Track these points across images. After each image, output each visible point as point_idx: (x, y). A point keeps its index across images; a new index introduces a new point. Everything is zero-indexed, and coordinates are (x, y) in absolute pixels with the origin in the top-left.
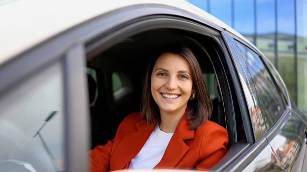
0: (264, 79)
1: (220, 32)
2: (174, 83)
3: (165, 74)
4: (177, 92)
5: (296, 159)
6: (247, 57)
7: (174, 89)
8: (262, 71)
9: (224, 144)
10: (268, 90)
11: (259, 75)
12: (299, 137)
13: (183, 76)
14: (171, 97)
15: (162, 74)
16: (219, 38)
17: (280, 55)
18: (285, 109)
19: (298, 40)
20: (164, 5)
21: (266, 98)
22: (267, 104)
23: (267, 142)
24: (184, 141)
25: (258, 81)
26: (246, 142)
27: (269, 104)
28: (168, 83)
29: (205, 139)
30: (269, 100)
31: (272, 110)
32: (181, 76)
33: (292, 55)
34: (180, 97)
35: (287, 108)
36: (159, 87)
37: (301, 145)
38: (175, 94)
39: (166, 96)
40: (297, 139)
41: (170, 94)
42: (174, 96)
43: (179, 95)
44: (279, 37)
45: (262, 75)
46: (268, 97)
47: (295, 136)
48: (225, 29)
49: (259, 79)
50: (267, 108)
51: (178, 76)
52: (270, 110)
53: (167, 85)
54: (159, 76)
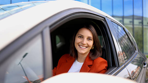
0: (126, 39)
1: (104, 18)
2: (86, 41)
3: (82, 37)
4: (86, 45)
5: (139, 74)
6: (118, 28)
7: (85, 44)
8: (125, 35)
9: (106, 67)
10: (128, 44)
11: (123, 37)
12: (142, 65)
13: (90, 39)
14: (83, 47)
15: (81, 37)
16: (104, 21)
17: (135, 26)
18: (135, 52)
19: (144, 19)
20: (80, 8)
21: (127, 47)
22: (127, 50)
23: (125, 66)
24: (88, 66)
25: (123, 40)
26: (115, 66)
27: (128, 50)
28: (83, 41)
29: (97, 65)
30: (128, 48)
31: (130, 53)
32: (89, 39)
33: (141, 27)
34: (87, 48)
35: (136, 52)
36: (79, 42)
37: (141, 68)
38: (85, 46)
39: (81, 47)
40: (140, 66)
41: (83, 46)
42: (85, 47)
43: (87, 47)
44: (135, 17)
45: (125, 37)
46: (128, 47)
47: (140, 64)
48: (107, 17)
49: (124, 39)
50: (127, 52)
51: (87, 39)
52: (129, 53)
53: (82, 42)
54: (79, 38)
